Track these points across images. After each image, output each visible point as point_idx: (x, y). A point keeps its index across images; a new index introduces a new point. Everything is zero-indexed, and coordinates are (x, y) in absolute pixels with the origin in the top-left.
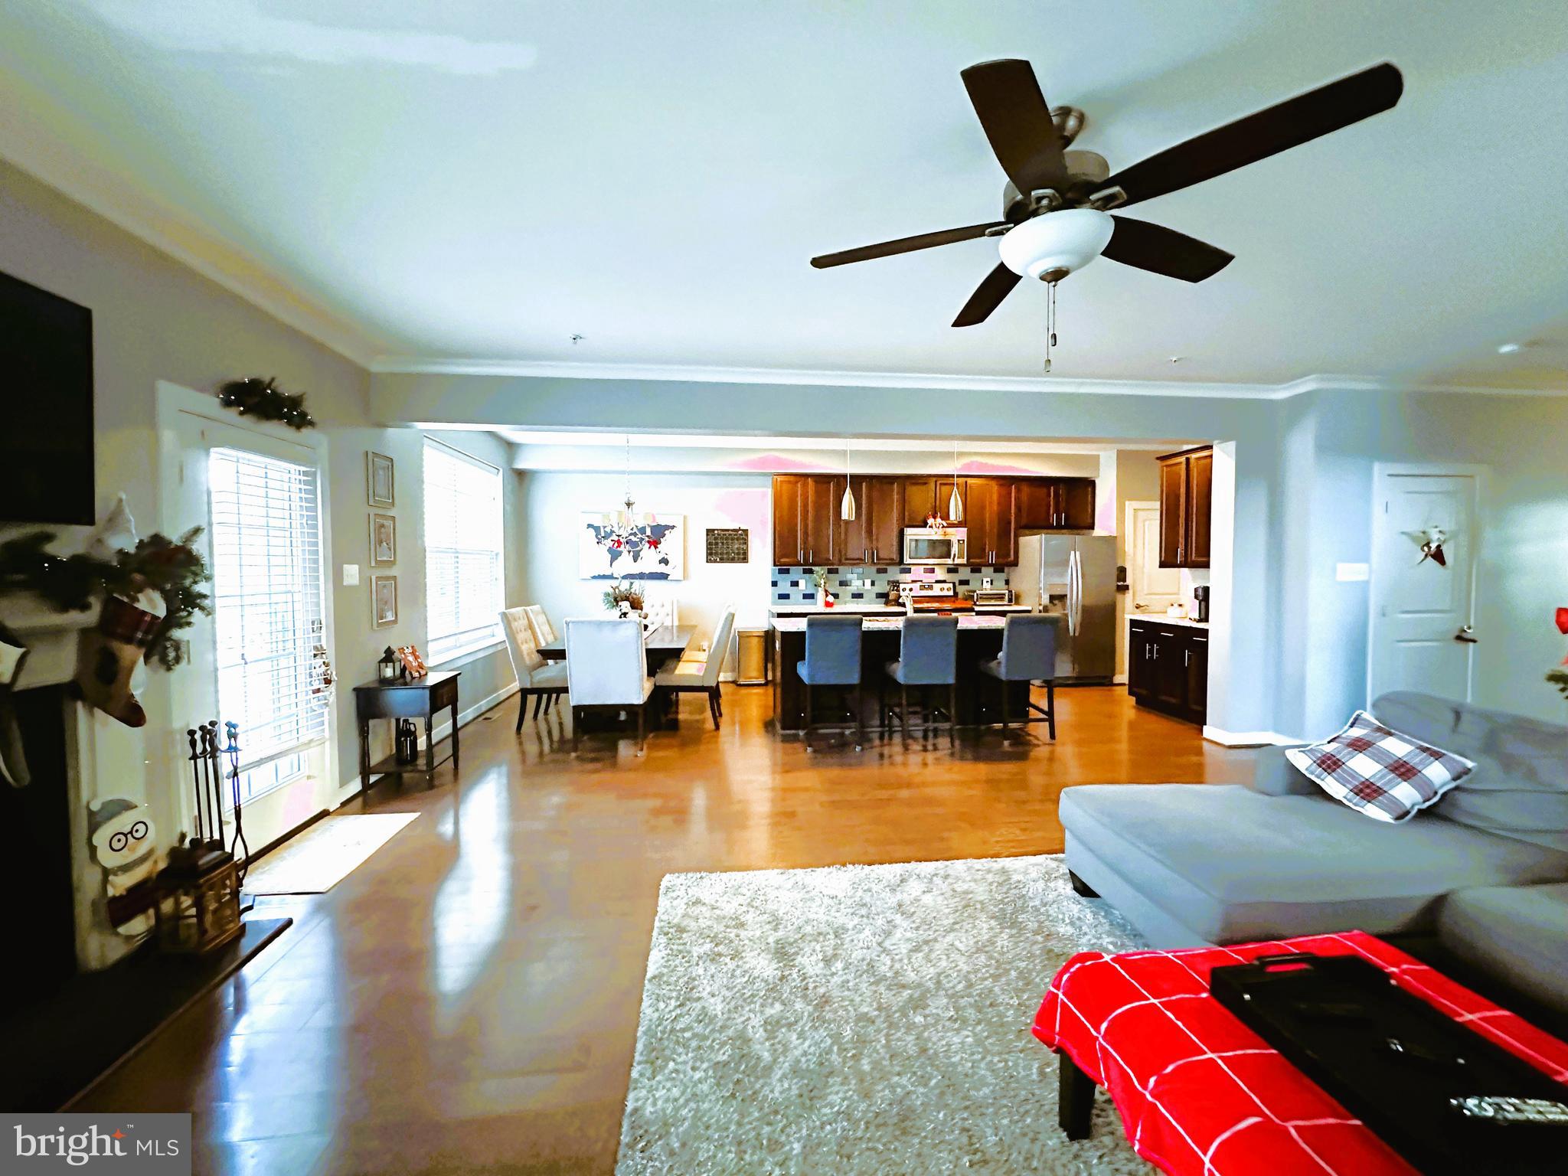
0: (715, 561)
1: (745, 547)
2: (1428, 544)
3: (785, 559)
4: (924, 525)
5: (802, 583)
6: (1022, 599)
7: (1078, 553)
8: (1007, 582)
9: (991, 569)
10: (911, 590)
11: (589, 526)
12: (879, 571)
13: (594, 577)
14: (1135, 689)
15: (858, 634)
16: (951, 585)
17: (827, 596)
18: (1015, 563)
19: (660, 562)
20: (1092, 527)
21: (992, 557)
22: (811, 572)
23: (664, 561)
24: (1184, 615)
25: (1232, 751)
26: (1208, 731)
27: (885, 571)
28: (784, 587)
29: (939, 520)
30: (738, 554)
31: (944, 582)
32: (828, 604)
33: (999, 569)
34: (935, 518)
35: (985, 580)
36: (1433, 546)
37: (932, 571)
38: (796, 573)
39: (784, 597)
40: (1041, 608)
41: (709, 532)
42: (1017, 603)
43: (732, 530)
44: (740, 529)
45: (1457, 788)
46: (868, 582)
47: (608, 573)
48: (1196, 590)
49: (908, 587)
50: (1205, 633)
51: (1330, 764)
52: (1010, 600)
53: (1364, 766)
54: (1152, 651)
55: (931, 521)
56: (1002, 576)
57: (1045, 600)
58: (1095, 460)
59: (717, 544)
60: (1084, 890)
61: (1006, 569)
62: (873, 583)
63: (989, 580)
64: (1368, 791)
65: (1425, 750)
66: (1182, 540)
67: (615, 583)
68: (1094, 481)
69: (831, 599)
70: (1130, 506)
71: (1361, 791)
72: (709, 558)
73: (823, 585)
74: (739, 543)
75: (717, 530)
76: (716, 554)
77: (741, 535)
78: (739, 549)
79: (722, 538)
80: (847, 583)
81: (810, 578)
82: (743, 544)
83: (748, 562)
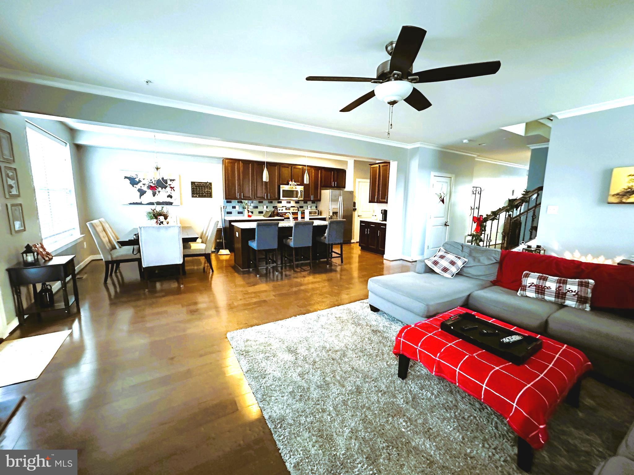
0: (196, 197)
1: (210, 190)
2: (441, 197)
3: (229, 197)
4: (288, 184)
5: (237, 207)
6: (323, 213)
7: (342, 197)
8: (316, 207)
9: (311, 202)
10: (282, 210)
11: (126, 177)
12: (269, 202)
13: (131, 204)
14: (361, 244)
15: (277, 228)
16: (297, 208)
17: (249, 212)
18: (320, 200)
19: (168, 197)
20: (345, 188)
21: (312, 198)
22: (241, 202)
23: (170, 196)
24: (378, 219)
25: (392, 262)
26: (385, 256)
27: (272, 202)
28: (230, 209)
29: (293, 182)
30: (208, 194)
31: (294, 207)
32: (249, 216)
33: (313, 202)
34: (292, 181)
35: (309, 206)
36: (442, 198)
37: (290, 202)
38: (234, 203)
39: (229, 213)
40: (330, 217)
41: (193, 183)
42: (321, 215)
43: (204, 183)
44: (207, 183)
45: (463, 267)
46: (265, 207)
47: (139, 201)
48: (382, 210)
49: (281, 209)
50: (385, 225)
51: (436, 263)
52: (318, 214)
53: (444, 263)
54: (367, 231)
55: (290, 183)
56: (315, 205)
57: (331, 214)
58: (346, 163)
59: (196, 189)
60: (374, 309)
61: (316, 202)
62: (267, 207)
63: (310, 206)
64: (445, 270)
65: (457, 257)
66: (377, 194)
67: (153, 207)
68: (345, 171)
69: (250, 214)
70: (358, 180)
71: (444, 270)
72: (193, 195)
73: (247, 208)
74: (208, 189)
75: (197, 182)
76: (197, 194)
77: (208, 185)
78: (207, 191)
79: (199, 186)
80: (256, 207)
81: (241, 205)
82: (210, 189)
83: (212, 197)
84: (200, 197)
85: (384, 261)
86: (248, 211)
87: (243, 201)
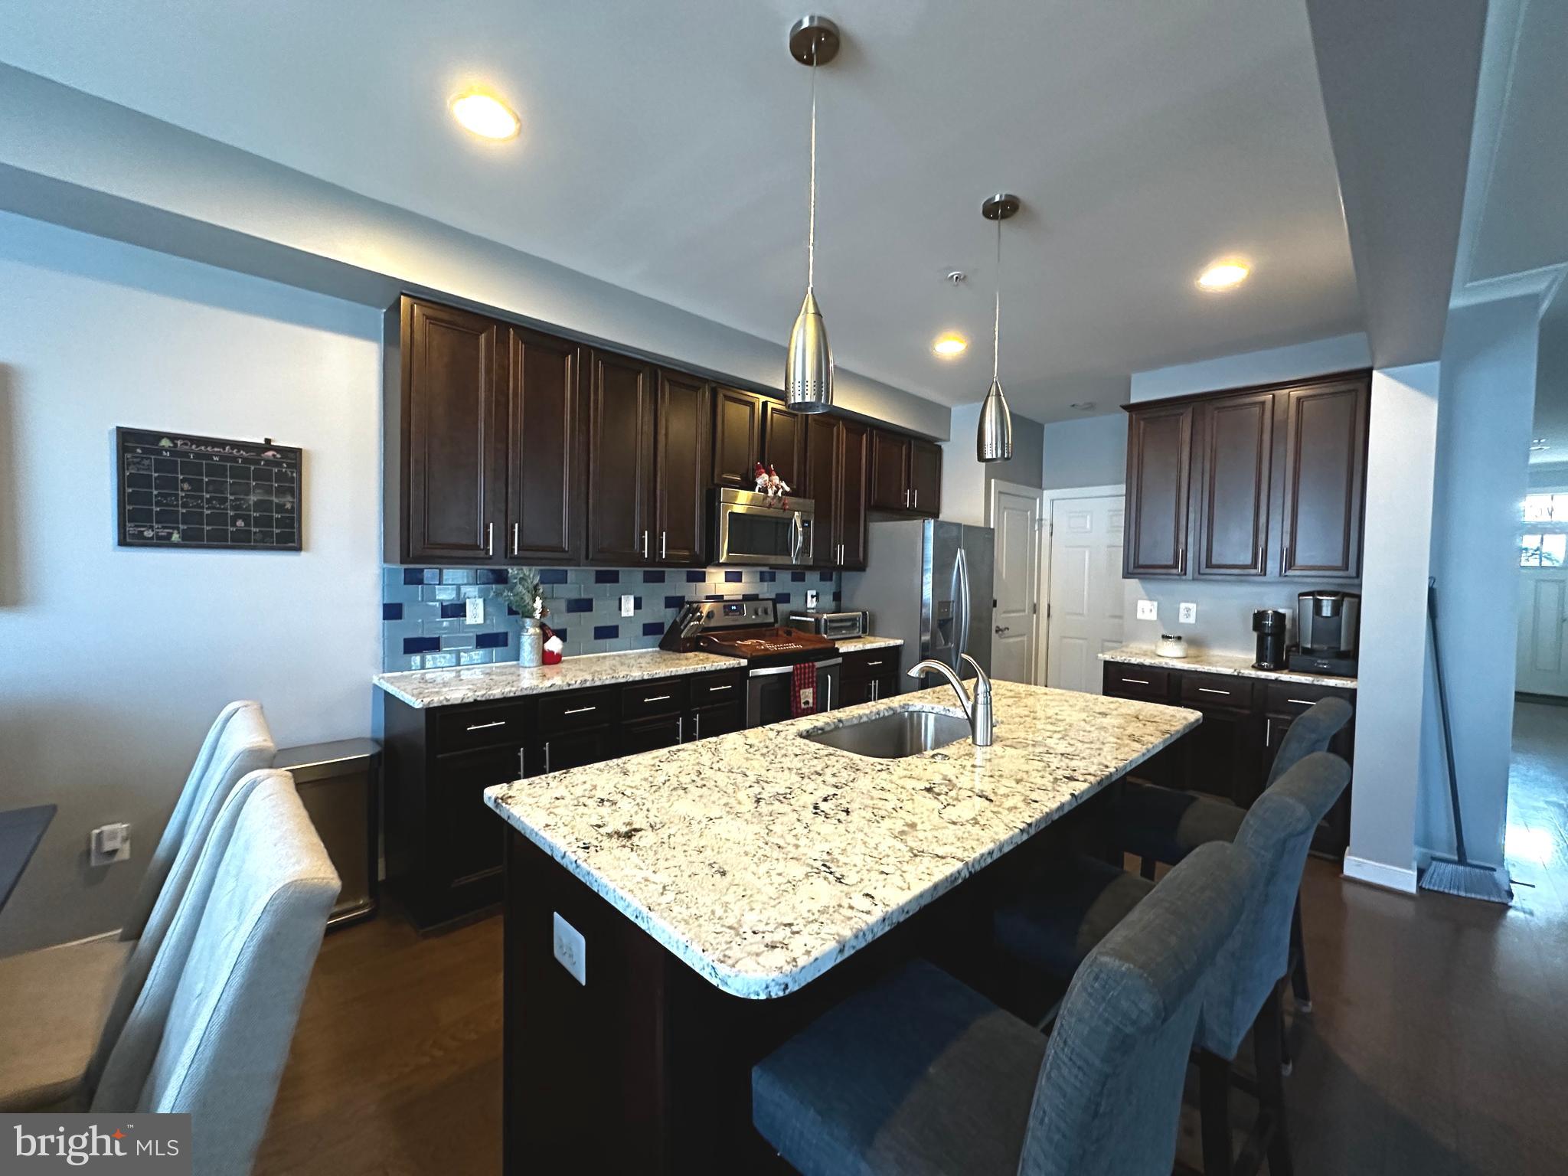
0: (159, 542)
1: (288, 501)
3: (431, 544)
4: (751, 485)
5: (474, 607)
8: (839, 598)
12: (650, 578)
16: (770, 604)
20: (938, 517)
21: (839, 556)
22: (501, 578)
27: (660, 578)
28: (421, 619)
30: (265, 522)
31: (754, 598)
32: (550, 658)
33: (825, 575)
34: (769, 474)
35: (810, 593)
38: (457, 582)
39: (422, 645)
41: (130, 442)
42: (873, 634)
43: (234, 445)
44: (268, 446)
46: (628, 601)
52: (863, 629)
55: (762, 480)
56: (830, 587)
59: (164, 483)
61: (844, 574)
62: (638, 605)
63: (814, 593)
68: (941, 444)
69: (555, 644)
72: (131, 528)
73: (537, 615)
74: (268, 491)
75: (173, 437)
76: (167, 518)
77: (268, 462)
78: (258, 505)
79: (187, 467)
80: (582, 606)
81: (498, 594)
82: (281, 491)
83: (299, 549)
84: (194, 540)
85: (1348, 891)
86: (542, 626)
87: (512, 571)
